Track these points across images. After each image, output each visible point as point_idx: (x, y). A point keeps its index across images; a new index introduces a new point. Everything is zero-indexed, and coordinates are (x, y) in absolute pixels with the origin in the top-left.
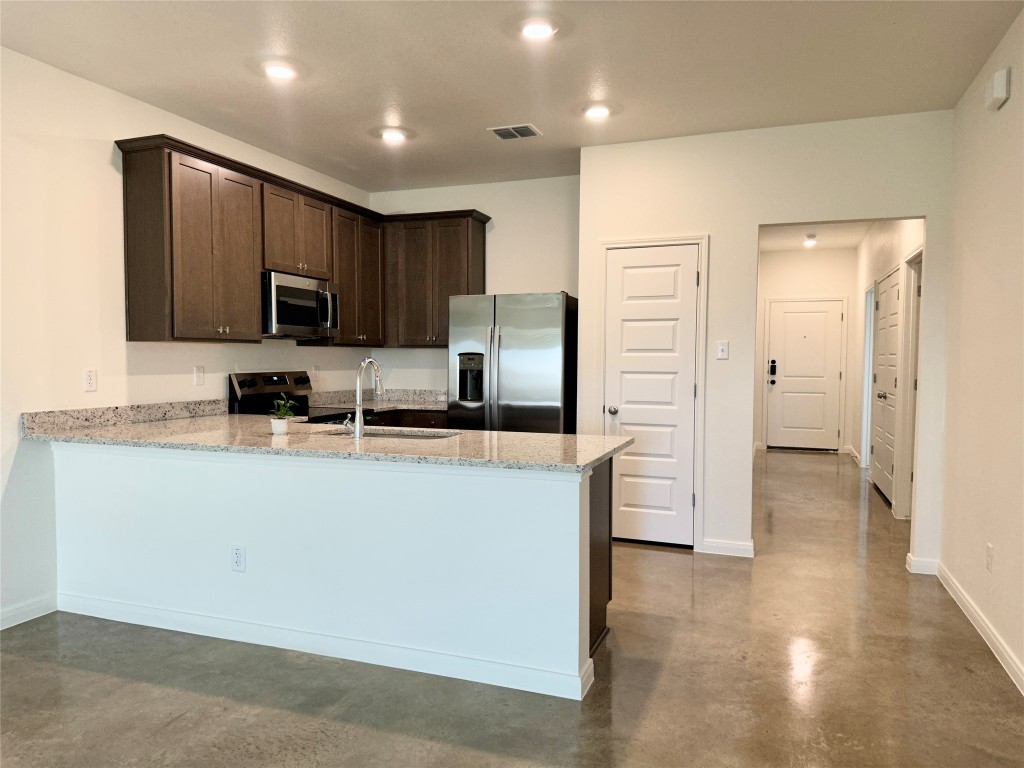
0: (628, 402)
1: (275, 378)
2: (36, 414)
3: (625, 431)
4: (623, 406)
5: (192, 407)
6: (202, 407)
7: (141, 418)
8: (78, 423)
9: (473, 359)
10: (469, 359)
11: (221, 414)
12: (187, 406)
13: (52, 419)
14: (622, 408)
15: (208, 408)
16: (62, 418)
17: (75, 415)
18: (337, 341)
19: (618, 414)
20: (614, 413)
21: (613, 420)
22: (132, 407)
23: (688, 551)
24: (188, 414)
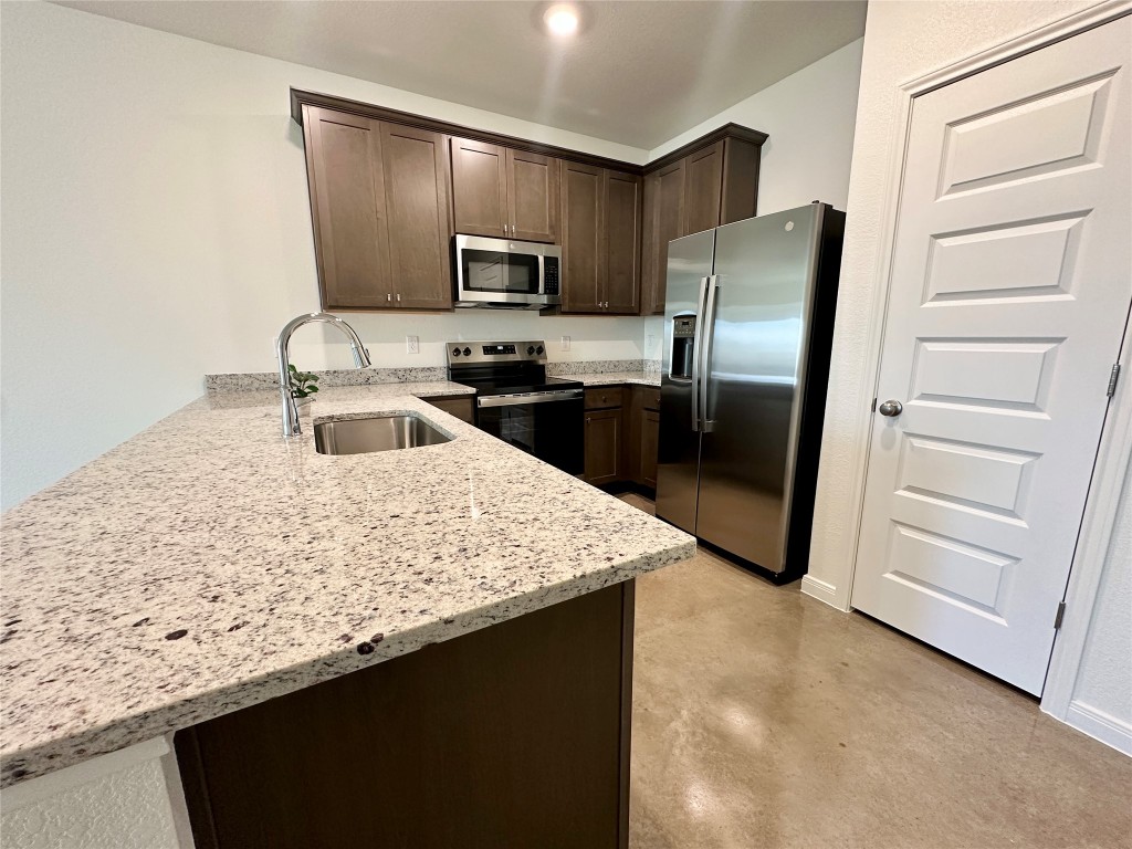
0: (924, 396)
1: (500, 348)
2: (217, 376)
3: (913, 447)
4: (914, 402)
5: (400, 374)
6: (413, 373)
7: (339, 382)
8: (265, 385)
9: (687, 323)
10: (684, 324)
11: (437, 381)
12: (395, 372)
13: (235, 381)
14: (911, 405)
15: (420, 375)
16: (247, 381)
17: (261, 378)
18: (564, 308)
19: (900, 417)
20: (894, 413)
21: (890, 425)
22: (327, 372)
23: (1031, 704)
24: (397, 380)
